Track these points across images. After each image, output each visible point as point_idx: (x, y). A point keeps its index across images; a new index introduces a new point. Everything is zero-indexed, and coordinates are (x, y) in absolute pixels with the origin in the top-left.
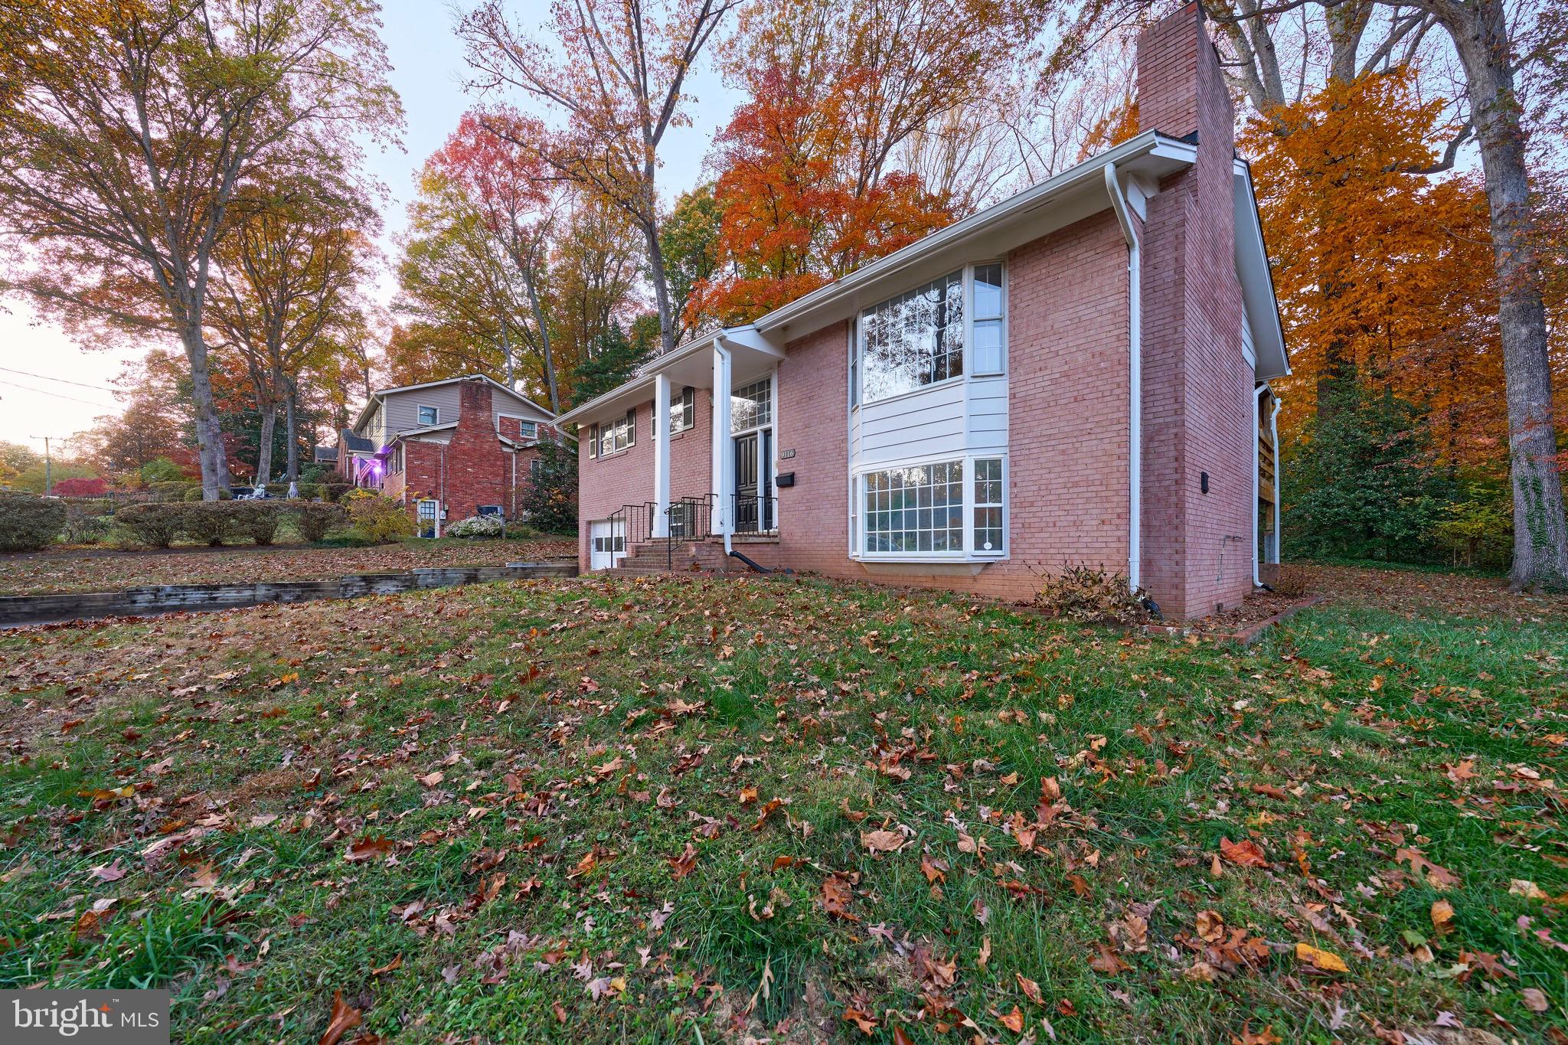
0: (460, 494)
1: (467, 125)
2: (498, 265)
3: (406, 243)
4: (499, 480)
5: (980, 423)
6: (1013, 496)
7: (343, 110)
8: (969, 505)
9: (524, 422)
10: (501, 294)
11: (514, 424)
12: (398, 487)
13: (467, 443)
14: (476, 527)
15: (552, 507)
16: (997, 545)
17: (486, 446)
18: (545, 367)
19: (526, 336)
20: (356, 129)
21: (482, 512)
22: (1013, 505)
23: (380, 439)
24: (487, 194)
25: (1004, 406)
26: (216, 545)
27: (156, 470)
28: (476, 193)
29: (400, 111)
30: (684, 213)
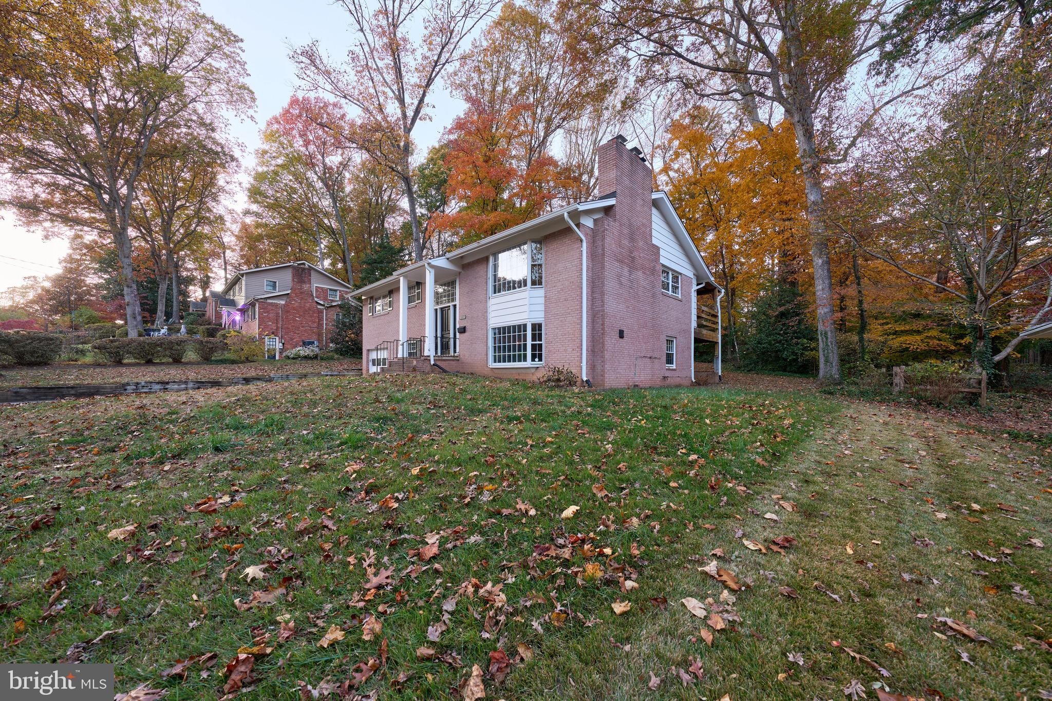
0: (292, 333)
1: (294, 102)
2: (313, 187)
3: (253, 173)
4: (315, 325)
5: (533, 308)
6: (546, 339)
7: (217, 97)
8: (529, 342)
9: (331, 290)
10: (315, 206)
11: (324, 291)
12: (253, 328)
13: (295, 303)
14: (302, 353)
15: (347, 342)
16: (540, 360)
17: (308, 305)
18: (344, 252)
19: (331, 232)
20: (225, 109)
21: (305, 344)
22: (546, 343)
23: (241, 301)
24: (307, 143)
25: (542, 300)
26: (149, 362)
27: (81, 316)
28: (299, 143)
29: (254, 100)
30: (432, 159)
